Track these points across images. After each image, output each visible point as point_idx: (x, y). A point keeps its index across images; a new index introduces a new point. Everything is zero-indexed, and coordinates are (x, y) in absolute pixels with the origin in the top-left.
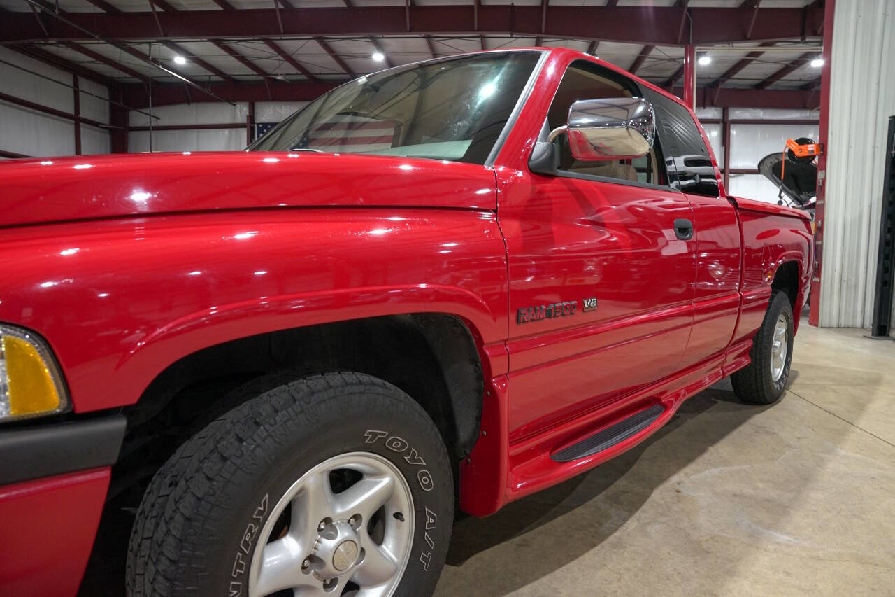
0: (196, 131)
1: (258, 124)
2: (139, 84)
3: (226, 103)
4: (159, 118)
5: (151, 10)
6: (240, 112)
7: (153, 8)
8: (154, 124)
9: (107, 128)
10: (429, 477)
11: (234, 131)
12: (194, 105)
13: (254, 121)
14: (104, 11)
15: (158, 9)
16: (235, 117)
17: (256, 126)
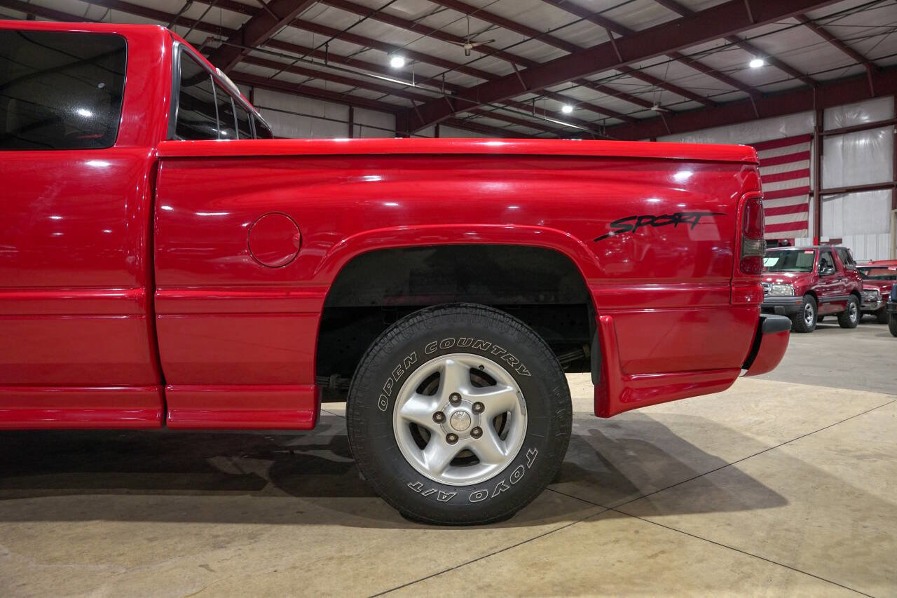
5: (514, 71)
7: (516, 69)
15: (520, 68)
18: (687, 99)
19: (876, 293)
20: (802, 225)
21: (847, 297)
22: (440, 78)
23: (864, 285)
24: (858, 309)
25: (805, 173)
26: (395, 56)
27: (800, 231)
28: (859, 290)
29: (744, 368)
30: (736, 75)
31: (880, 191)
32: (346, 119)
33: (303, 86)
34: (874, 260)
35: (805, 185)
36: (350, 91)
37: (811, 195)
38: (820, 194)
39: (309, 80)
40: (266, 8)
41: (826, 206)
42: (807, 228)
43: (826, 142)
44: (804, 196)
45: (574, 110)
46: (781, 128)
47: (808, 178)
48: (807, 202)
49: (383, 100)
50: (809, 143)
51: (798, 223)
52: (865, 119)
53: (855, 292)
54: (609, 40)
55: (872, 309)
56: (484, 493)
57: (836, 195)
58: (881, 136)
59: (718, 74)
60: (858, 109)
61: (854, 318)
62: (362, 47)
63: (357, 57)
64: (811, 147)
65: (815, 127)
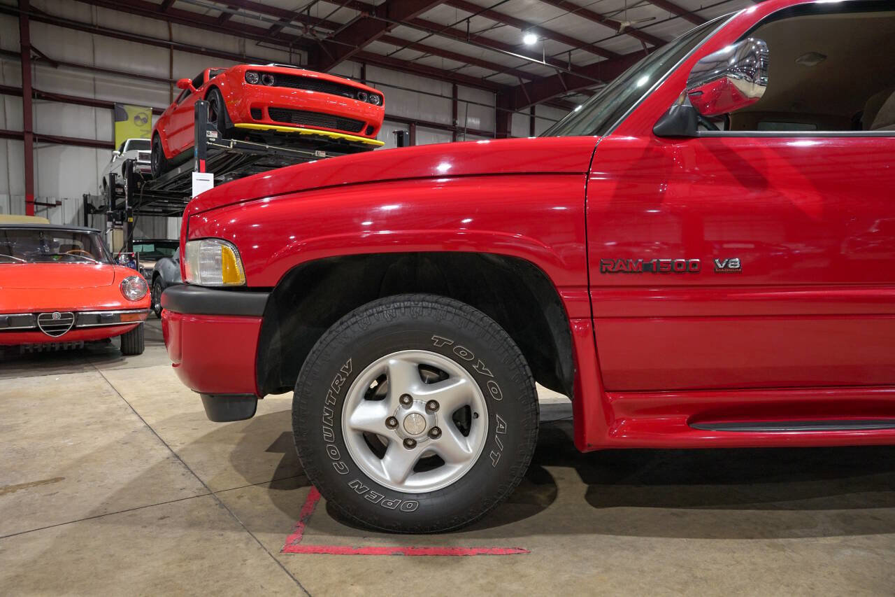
10: (497, 388)
14: (606, 59)
26: (528, 33)
32: (450, 95)
33: (414, 63)
36: (459, 68)
39: (423, 57)
49: (490, 79)
62: (496, 22)
63: (486, 34)
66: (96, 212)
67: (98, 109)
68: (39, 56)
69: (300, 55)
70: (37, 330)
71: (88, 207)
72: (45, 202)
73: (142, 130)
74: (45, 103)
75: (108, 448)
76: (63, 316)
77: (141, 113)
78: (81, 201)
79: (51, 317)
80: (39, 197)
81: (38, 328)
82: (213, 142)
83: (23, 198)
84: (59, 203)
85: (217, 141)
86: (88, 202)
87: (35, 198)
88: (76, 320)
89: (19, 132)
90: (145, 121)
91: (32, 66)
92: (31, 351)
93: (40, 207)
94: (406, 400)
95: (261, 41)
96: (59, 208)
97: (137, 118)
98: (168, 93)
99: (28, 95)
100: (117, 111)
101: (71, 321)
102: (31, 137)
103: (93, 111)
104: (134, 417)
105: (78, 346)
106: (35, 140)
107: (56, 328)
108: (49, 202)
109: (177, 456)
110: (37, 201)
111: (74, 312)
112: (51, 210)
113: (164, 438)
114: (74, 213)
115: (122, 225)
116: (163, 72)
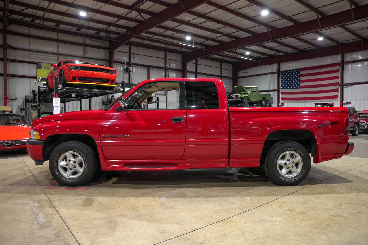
0: (259, 76)
1: (281, 71)
2: (240, 62)
3: (269, 65)
4: (247, 73)
5: (230, 40)
6: (275, 67)
7: (231, 40)
8: (246, 75)
9: (231, 78)
11: (272, 74)
12: (258, 67)
13: (280, 70)
14: (219, 44)
15: (233, 40)
16: (272, 70)
17: (280, 72)
18: (293, 50)
19: (365, 123)
20: (336, 97)
21: (355, 125)
22: (203, 43)
23: (361, 120)
24: (358, 129)
25: (337, 77)
27: (335, 99)
28: (359, 122)
29: (344, 153)
30: (312, 42)
31: (365, 85)
32: (164, 58)
33: (149, 45)
34: (363, 110)
35: (337, 82)
36: (166, 47)
37: (340, 85)
38: (343, 85)
39: (152, 43)
40: (146, 21)
41: (345, 90)
42: (338, 98)
43: (345, 66)
44: (337, 86)
45: (250, 53)
46: (328, 60)
47: (338, 79)
48: (338, 88)
49: (179, 50)
50: (339, 66)
51: (335, 96)
52: (360, 58)
53: (357, 123)
54: (267, 31)
55: (363, 129)
56: (295, 179)
57: (349, 86)
58: (365, 64)
59: (306, 42)
60: (357, 54)
61: (357, 132)
62: (176, 33)
64: (339, 68)
65: (341, 60)
66: (30, 102)
67: (31, 64)
68: (10, 47)
69: (106, 43)
70: (4, 146)
71: (27, 100)
72: (11, 98)
73: (47, 72)
74: (12, 63)
75: (18, 174)
76: (12, 142)
77: (47, 66)
78: (24, 98)
79: (8, 142)
80: (9, 96)
81: (4, 145)
82: (60, 88)
83: (3, 97)
84: (16, 99)
85: (61, 88)
86: (27, 98)
87: (7, 97)
88: (16, 143)
89: (2, 74)
90: (48, 68)
91: (7, 50)
92: (3, 152)
93: (9, 100)
94: (70, 161)
95: (91, 39)
96: (16, 100)
97: (45, 67)
98: (57, 58)
99: (6, 60)
100: (38, 66)
101: (14, 143)
102: (6, 75)
103: (29, 65)
104: (27, 168)
105: (17, 150)
106: (8, 76)
107: (9, 145)
108: (13, 98)
109: (33, 175)
110: (8, 98)
111: (15, 141)
112: (13, 101)
113: (32, 172)
114: (22, 102)
115: (36, 109)
116: (55, 50)
